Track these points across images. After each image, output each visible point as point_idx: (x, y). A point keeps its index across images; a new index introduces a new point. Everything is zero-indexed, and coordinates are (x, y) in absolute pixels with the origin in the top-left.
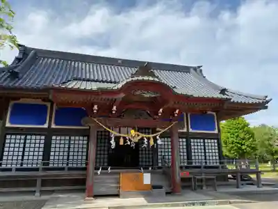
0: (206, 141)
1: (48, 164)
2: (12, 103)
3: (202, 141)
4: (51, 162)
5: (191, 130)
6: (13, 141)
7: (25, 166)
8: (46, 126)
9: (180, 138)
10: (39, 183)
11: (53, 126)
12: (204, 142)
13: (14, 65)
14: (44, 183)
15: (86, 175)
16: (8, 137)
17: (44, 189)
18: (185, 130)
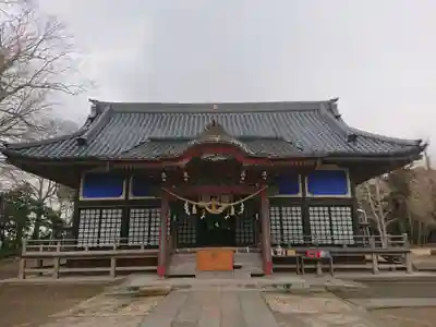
0: (332, 209)
1: (127, 241)
2: (84, 173)
3: (326, 209)
4: (130, 239)
5: (308, 195)
6: (88, 217)
8: (122, 197)
10: (113, 261)
11: (131, 197)
12: (330, 211)
14: (120, 262)
15: (157, 254)
16: (83, 212)
17: (118, 269)
18: (300, 195)
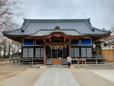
1: (35, 56)
2: (23, 39)
4: (36, 56)
5: (81, 45)
6: (25, 50)
7: (29, 57)
8: (33, 45)
9: (71, 48)
10: (32, 61)
11: (36, 45)
12: (86, 49)
13: (22, 27)
15: (43, 59)
16: (24, 49)
17: (34, 63)
18: (79, 45)
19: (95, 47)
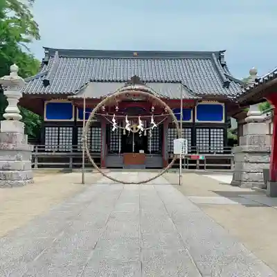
0: (212, 130)
2: (46, 103)
3: (207, 130)
4: (79, 146)
5: (197, 121)
6: (50, 132)
7: (60, 150)
8: (72, 120)
10: (71, 159)
11: (78, 120)
16: (47, 128)
17: (74, 163)
18: (191, 121)
19: (237, 127)
